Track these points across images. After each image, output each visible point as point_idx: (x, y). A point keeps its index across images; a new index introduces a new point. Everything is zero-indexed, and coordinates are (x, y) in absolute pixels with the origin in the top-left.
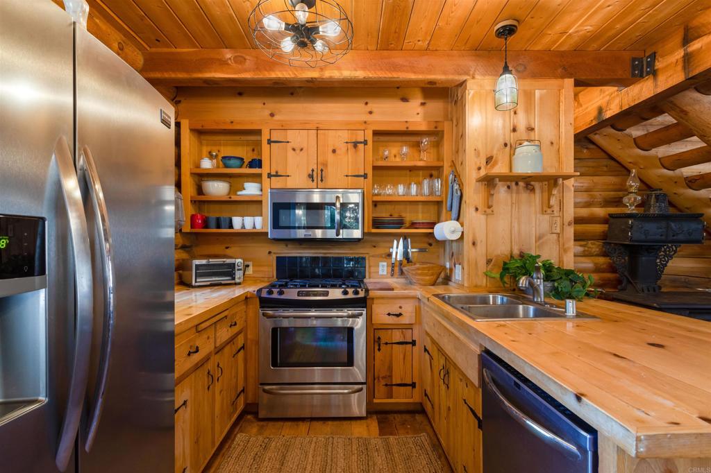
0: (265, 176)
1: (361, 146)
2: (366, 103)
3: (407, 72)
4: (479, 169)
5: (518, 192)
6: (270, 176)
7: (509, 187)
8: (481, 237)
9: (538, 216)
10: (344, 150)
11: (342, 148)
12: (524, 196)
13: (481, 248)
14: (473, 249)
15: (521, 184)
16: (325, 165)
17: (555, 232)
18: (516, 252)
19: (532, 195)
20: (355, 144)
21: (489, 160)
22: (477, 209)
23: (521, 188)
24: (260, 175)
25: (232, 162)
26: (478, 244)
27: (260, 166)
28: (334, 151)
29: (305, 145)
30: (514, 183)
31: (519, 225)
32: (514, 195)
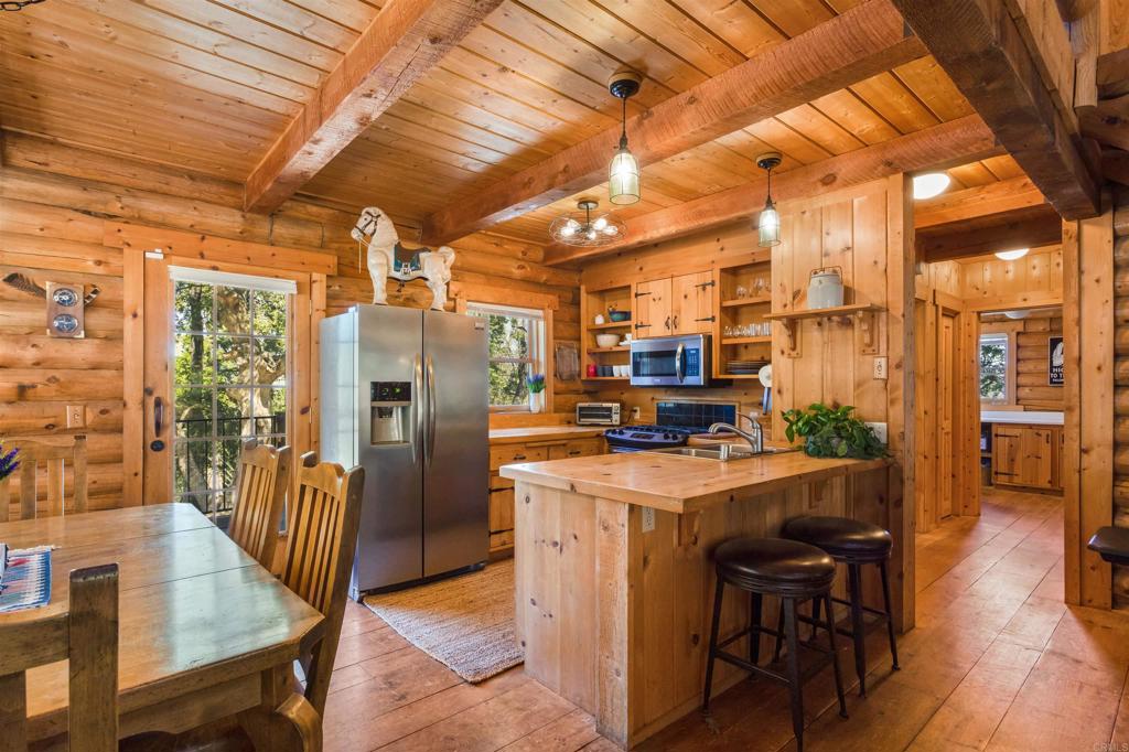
0: (633, 327)
1: (709, 288)
2: (718, 240)
3: (711, 216)
4: (785, 306)
5: (830, 330)
6: (637, 327)
7: (820, 324)
8: (787, 384)
9: (857, 357)
10: (694, 294)
11: (692, 292)
12: (838, 333)
13: (787, 396)
14: (778, 396)
15: (835, 318)
16: (679, 311)
17: (880, 376)
18: (828, 402)
19: (850, 332)
20: (704, 287)
21: (796, 295)
22: (783, 353)
23: (834, 324)
24: (630, 326)
25: (615, 316)
26: (784, 391)
27: (629, 319)
28: (686, 297)
29: (662, 295)
30: (826, 319)
31: (832, 368)
32: (826, 333)
